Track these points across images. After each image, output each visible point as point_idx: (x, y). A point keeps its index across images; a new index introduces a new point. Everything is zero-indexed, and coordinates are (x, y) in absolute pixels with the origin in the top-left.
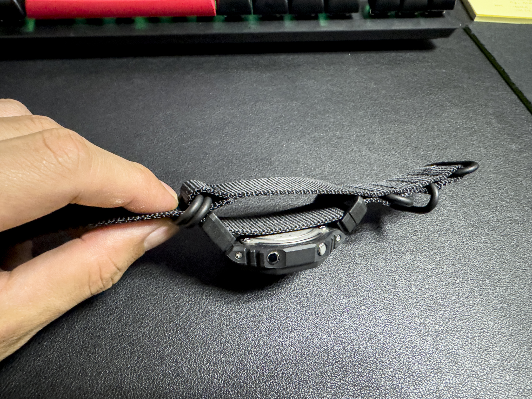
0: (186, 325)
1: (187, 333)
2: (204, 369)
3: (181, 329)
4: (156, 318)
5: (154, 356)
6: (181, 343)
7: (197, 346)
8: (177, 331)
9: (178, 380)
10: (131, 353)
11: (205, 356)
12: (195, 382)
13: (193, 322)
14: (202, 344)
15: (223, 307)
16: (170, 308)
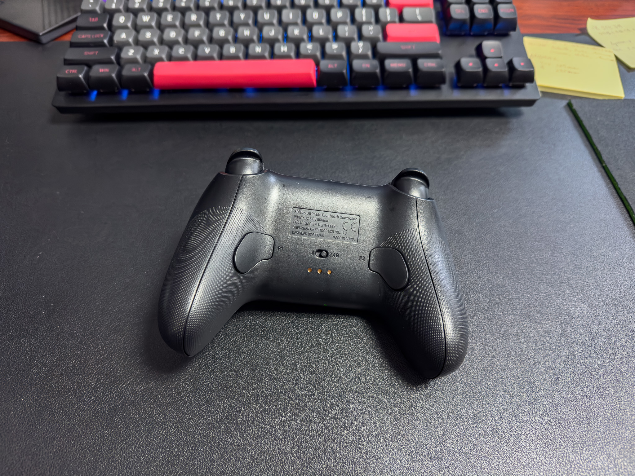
0: (258, 349)
3: (254, 352)
4: (235, 343)
6: (253, 362)
8: (250, 354)
9: (247, 388)
10: (215, 368)
11: (270, 372)
12: (260, 390)
13: (263, 348)
14: (269, 364)
15: (288, 338)
16: (246, 337)
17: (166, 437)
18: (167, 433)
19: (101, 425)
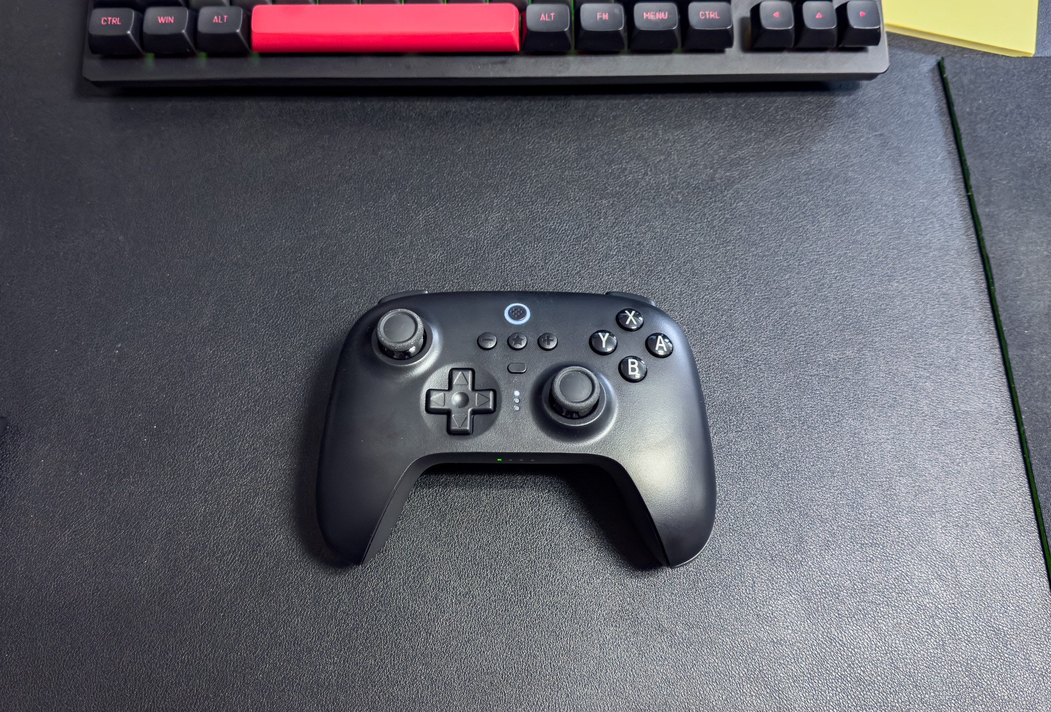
1: (446, 500)
2: (461, 535)
3: (440, 495)
5: (413, 519)
6: (440, 509)
7: (456, 513)
9: (436, 543)
11: (463, 523)
12: (452, 546)
14: (461, 511)
17: (338, 607)
18: (340, 600)
19: (254, 594)
